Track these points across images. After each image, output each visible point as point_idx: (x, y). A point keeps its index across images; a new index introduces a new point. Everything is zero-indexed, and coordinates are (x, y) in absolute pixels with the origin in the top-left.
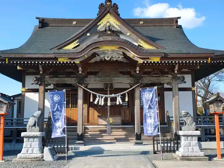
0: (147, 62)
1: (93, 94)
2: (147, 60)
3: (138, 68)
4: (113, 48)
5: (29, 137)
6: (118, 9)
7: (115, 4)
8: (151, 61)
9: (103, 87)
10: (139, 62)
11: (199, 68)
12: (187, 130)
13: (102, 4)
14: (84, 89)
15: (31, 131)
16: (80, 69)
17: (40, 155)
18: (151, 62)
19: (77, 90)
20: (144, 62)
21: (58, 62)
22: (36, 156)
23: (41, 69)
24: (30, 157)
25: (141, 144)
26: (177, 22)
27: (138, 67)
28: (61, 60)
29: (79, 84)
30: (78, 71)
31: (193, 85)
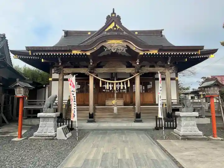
0: (147, 54)
1: (102, 80)
2: (147, 52)
3: (138, 61)
4: (118, 41)
5: (44, 118)
6: (120, 19)
7: (118, 16)
8: (150, 52)
9: (109, 78)
10: (140, 54)
11: (186, 60)
12: (186, 111)
13: (109, 16)
14: (94, 77)
15: (47, 112)
16: (91, 61)
17: (53, 134)
18: (150, 54)
19: (88, 79)
20: (144, 54)
21: (72, 54)
22: (50, 134)
23: (60, 61)
24: (45, 136)
25: (141, 121)
26: (161, 32)
27: (138, 59)
28: (75, 52)
29: (91, 73)
30: (90, 63)
31: (177, 76)
